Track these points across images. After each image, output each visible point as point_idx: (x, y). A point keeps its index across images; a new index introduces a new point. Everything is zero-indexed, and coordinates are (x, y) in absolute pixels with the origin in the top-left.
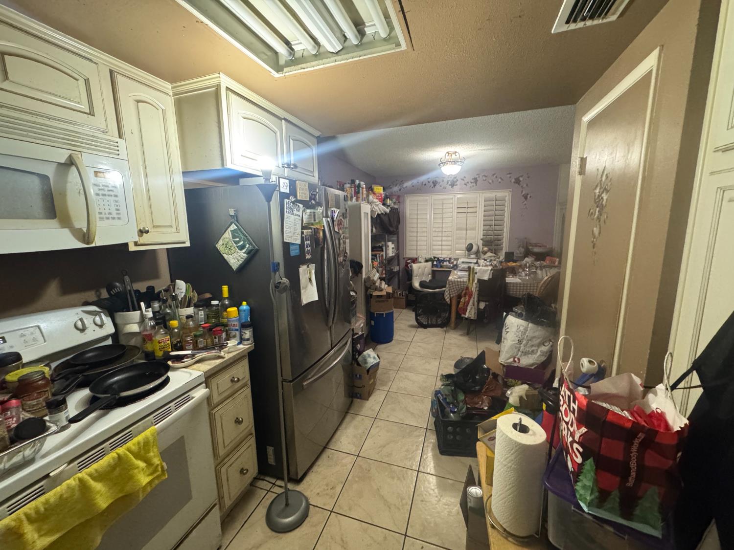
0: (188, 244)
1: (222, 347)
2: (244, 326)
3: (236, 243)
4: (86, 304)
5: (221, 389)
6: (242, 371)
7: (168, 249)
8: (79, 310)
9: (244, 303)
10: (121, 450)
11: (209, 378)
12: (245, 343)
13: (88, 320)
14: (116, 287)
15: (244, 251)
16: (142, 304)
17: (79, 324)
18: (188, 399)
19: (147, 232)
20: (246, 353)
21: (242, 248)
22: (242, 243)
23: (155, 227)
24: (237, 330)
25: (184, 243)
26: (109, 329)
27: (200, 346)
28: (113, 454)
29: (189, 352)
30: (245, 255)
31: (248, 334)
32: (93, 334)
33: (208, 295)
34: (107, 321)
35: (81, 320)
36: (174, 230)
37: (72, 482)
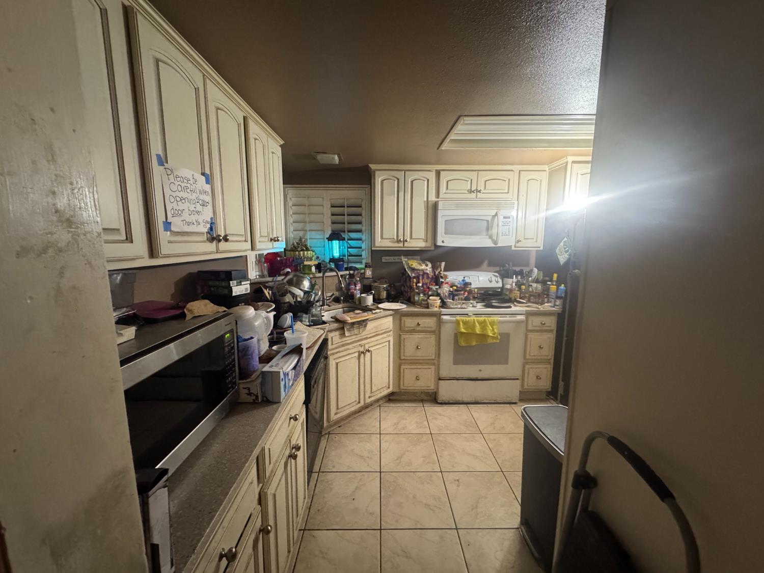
0: (542, 248)
1: (542, 303)
2: (558, 297)
3: (565, 248)
4: (495, 272)
5: (534, 324)
6: (551, 322)
7: (537, 250)
8: (492, 273)
9: (563, 285)
10: (486, 319)
11: (528, 314)
12: (556, 307)
13: (494, 278)
14: (506, 266)
15: (568, 253)
16: (514, 276)
17: (490, 279)
18: (515, 317)
19: (520, 241)
20: (557, 312)
21: (567, 252)
22: (567, 249)
23: (525, 239)
24: (553, 298)
25: (539, 247)
26: (500, 285)
27: (532, 301)
28: (484, 318)
29: (525, 301)
30: (567, 256)
31: (558, 302)
32: (494, 285)
33: (547, 279)
34: (500, 280)
35: (491, 278)
36: (535, 240)
37: (472, 318)
